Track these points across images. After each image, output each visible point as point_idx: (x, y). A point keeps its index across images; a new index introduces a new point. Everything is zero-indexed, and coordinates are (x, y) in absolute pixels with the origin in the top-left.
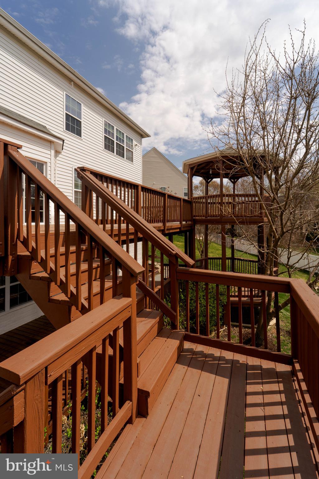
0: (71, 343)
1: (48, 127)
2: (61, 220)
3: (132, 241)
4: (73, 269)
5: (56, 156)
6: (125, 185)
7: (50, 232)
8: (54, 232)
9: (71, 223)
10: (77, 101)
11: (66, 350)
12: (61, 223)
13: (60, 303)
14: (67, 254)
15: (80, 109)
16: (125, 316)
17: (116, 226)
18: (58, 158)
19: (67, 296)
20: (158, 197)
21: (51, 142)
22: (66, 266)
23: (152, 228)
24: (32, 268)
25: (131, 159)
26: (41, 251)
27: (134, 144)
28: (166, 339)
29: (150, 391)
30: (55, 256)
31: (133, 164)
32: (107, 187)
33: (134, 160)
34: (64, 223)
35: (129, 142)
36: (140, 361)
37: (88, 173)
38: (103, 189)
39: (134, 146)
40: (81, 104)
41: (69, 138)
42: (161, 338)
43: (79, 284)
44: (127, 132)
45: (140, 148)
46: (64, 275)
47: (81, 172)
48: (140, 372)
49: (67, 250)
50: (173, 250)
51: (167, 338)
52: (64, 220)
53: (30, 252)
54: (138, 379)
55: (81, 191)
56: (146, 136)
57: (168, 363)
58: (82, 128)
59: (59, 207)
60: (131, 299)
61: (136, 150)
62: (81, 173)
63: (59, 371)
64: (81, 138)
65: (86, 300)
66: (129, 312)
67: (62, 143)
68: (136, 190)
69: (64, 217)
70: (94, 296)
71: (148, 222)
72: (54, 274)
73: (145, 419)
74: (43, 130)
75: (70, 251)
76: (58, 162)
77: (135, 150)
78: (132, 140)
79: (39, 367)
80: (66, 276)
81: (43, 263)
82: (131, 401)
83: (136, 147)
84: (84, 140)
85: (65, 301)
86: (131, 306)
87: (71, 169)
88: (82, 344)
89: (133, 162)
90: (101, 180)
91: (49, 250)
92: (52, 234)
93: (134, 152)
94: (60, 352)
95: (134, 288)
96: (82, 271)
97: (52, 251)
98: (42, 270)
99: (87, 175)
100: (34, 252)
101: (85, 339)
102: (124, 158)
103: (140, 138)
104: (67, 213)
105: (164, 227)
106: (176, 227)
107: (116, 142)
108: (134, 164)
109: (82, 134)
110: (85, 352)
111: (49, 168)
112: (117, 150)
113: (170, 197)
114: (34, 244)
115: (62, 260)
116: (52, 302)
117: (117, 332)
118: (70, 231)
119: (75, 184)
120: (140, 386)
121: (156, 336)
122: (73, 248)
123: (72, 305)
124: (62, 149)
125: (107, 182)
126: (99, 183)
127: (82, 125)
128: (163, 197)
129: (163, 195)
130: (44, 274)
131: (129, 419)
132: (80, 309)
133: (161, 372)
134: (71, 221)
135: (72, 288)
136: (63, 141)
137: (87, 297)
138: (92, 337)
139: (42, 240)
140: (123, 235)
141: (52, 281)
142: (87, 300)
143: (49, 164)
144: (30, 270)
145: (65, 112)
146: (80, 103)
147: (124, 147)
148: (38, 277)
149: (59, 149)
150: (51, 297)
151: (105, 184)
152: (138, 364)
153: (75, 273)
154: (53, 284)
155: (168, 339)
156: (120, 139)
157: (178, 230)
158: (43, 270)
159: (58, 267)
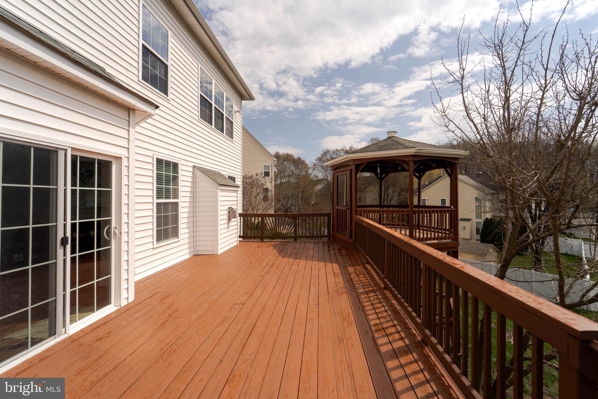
15: (165, 39)
21: (129, 110)
25: (230, 134)
27: (234, 110)
31: (232, 142)
33: (234, 136)
35: (229, 106)
39: (234, 113)
40: (168, 32)
44: (227, 91)
45: (240, 116)
56: (249, 98)
58: (170, 79)
64: (167, 97)
77: (235, 120)
83: (236, 115)
84: (172, 102)
87: (150, 160)
89: (232, 138)
93: (234, 123)
102: (223, 132)
103: (240, 100)
107: (215, 107)
108: (235, 143)
109: (170, 90)
112: (215, 120)
119: (158, 189)
127: (170, 73)
145: (141, 41)
146: (167, 29)
147: (223, 114)
156: (219, 100)
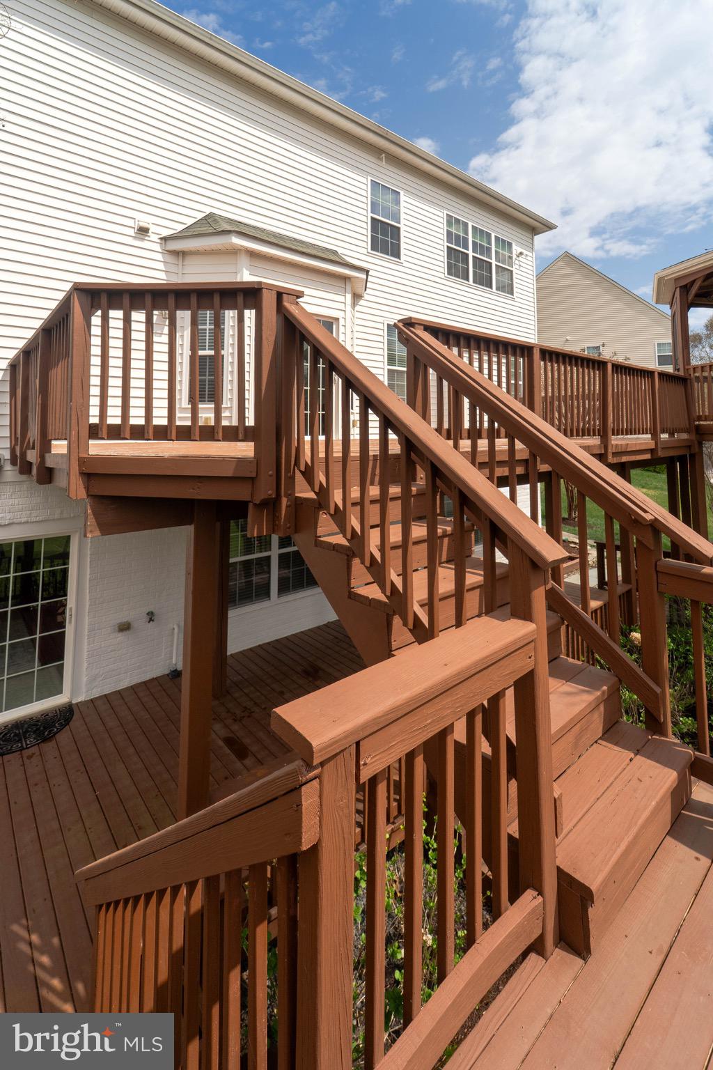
0: (404, 702)
1: (340, 251)
2: (371, 431)
3: (523, 479)
4: (395, 535)
5: (354, 304)
6: (501, 348)
7: (352, 454)
8: (359, 454)
9: (392, 436)
10: (392, 189)
11: (393, 716)
12: (371, 437)
13: (370, 603)
14: (383, 500)
15: (398, 202)
16: (520, 666)
17: (483, 444)
18: (357, 308)
19: (384, 592)
20: (586, 371)
21: (345, 279)
22: (382, 526)
23: (577, 449)
24: (319, 525)
25: (508, 288)
26: (335, 491)
27: (514, 252)
28: (632, 755)
29: (593, 888)
30: (361, 503)
31: (513, 300)
32: (460, 355)
33: (515, 290)
34: (377, 437)
35: (503, 249)
36: (561, 794)
37: (421, 329)
38: (453, 361)
39: (514, 257)
40: (399, 193)
41: (379, 265)
42: (617, 748)
43: (409, 570)
44: (496, 229)
45: (531, 259)
46: (376, 546)
47: (405, 330)
48: (562, 825)
49: (384, 491)
50: (645, 511)
51: (636, 755)
52: (377, 431)
53: (316, 493)
54: (557, 841)
55: (405, 369)
56: (548, 229)
57: (644, 826)
58: (403, 240)
59: (369, 403)
60: (534, 625)
61: (520, 266)
62: (405, 332)
63: (381, 759)
64: (398, 260)
65: (422, 606)
66: (530, 658)
67: (365, 277)
68: (526, 359)
69: (377, 424)
70: (441, 600)
71: (565, 434)
72: (358, 540)
73: (580, 961)
74: (331, 257)
75: (390, 496)
76: (357, 315)
77: (517, 267)
78: (510, 244)
79: (346, 737)
80: (382, 549)
81: (339, 517)
82: (541, 893)
83: (520, 259)
84: (407, 264)
85: (379, 602)
86: (533, 643)
87: (380, 326)
88: (426, 711)
89: (512, 294)
90: (447, 343)
91: (350, 491)
92: (354, 458)
93: (515, 271)
94: (383, 716)
95: (539, 598)
96: (415, 540)
97: (355, 493)
98: (336, 529)
99: (417, 333)
100: (324, 493)
101: (431, 700)
102: (491, 287)
103: (530, 236)
104: (384, 415)
105: (606, 448)
106: (643, 448)
107: (473, 256)
108: (517, 300)
109: (403, 252)
110: (430, 732)
111: (342, 329)
112: (475, 273)
113: (620, 368)
114: (322, 478)
115: (373, 514)
116: (355, 600)
117: (501, 701)
118: (390, 453)
119: (389, 355)
120: (563, 861)
121: (600, 738)
122: (395, 490)
123: (394, 613)
124: (366, 290)
125: (458, 345)
126: (443, 348)
127: (403, 234)
128: (599, 369)
129: (600, 365)
130: (339, 540)
131: (536, 940)
132: (411, 625)
133: (623, 847)
134: (390, 431)
135: (394, 577)
136: (367, 272)
137: (427, 601)
138: (447, 701)
139: (336, 469)
140: (501, 463)
141: (354, 555)
142: (427, 607)
143: (342, 322)
144: (316, 528)
145: (370, 215)
146: (398, 190)
147: (491, 264)
148: (330, 544)
149: (360, 290)
150: (353, 588)
151: (455, 350)
152: (555, 800)
153: (400, 544)
154: (356, 562)
155: (638, 757)
156: (482, 246)
157: (648, 456)
158: (338, 530)
159: (367, 527)
